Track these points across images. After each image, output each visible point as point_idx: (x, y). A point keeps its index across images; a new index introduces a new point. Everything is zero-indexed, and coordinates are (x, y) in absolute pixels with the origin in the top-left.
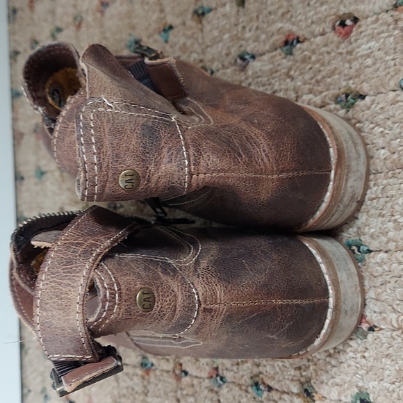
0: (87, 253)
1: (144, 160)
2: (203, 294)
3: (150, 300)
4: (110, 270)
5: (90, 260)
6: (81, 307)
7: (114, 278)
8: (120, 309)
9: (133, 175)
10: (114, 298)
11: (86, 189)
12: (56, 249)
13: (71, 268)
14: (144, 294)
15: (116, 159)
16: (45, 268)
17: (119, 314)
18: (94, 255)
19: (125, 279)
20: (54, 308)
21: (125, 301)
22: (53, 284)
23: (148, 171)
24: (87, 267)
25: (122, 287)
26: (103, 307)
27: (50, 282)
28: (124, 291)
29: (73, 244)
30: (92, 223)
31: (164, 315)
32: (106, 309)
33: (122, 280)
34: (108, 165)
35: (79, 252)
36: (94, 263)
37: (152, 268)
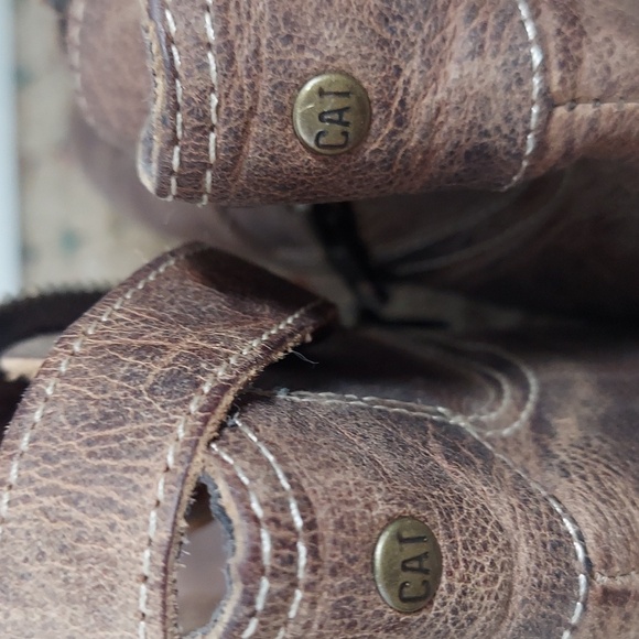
0: (178, 383)
1: (386, 42)
2: (598, 538)
3: (426, 564)
4: (269, 444)
5: (193, 407)
6: (157, 594)
7: (288, 476)
8: (313, 603)
9: (346, 94)
10: (292, 560)
11: (174, 141)
12: (63, 369)
13: (118, 438)
14: (402, 540)
15: (284, 31)
16: (18, 437)
17: (307, 626)
18: (206, 389)
19: (329, 483)
20: (53, 596)
21: (333, 573)
22: (48, 502)
23: (400, 83)
24: (181, 433)
25: (321, 515)
26: (248, 599)
27: (38, 492)
28: (327, 532)
29: (126, 350)
30: (193, 285)
31: (472, 619)
32: (259, 606)
33: (319, 484)
34: (256, 53)
35: (151, 379)
36: (206, 420)
37: (408, 440)
